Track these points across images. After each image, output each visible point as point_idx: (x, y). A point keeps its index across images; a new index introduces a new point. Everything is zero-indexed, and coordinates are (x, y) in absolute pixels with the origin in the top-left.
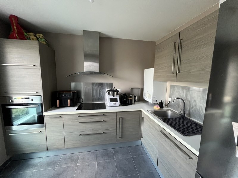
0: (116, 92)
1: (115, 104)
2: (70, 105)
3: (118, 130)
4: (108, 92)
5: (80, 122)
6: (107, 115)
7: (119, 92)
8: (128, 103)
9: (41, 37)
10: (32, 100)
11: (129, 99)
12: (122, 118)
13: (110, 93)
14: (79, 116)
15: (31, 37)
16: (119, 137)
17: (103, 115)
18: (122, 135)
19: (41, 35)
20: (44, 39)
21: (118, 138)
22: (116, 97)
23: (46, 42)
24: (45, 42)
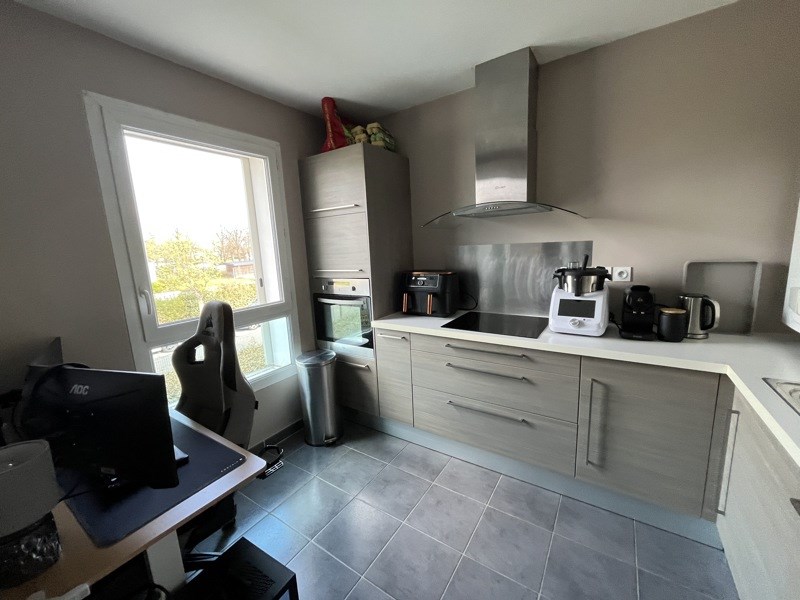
0: (593, 279)
1: (581, 324)
2: (433, 312)
3: (583, 432)
4: (560, 278)
5: (449, 365)
6: (538, 359)
7: (610, 277)
8: (655, 329)
9: (375, 130)
10: (354, 289)
11: (662, 313)
12: (606, 387)
13: (565, 281)
14: (448, 345)
15: (357, 137)
16: (588, 462)
17: (525, 356)
18: (603, 458)
19: (375, 125)
20: (380, 135)
21: (581, 460)
22: (587, 297)
23: (387, 139)
24: (384, 140)
